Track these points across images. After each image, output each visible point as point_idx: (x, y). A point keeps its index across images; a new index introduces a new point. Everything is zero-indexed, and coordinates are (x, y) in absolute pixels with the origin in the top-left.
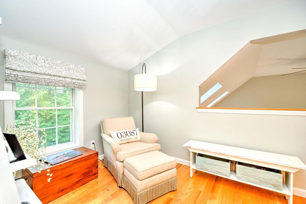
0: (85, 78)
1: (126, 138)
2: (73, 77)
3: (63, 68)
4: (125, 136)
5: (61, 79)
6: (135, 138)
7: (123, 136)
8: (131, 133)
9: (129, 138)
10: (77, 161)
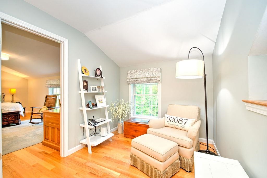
0: (159, 75)
1: (172, 123)
2: (151, 76)
3: (147, 72)
4: (172, 120)
5: (145, 79)
6: (182, 126)
7: (170, 120)
8: (179, 120)
9: (175, 124)
10: (140, 125)
